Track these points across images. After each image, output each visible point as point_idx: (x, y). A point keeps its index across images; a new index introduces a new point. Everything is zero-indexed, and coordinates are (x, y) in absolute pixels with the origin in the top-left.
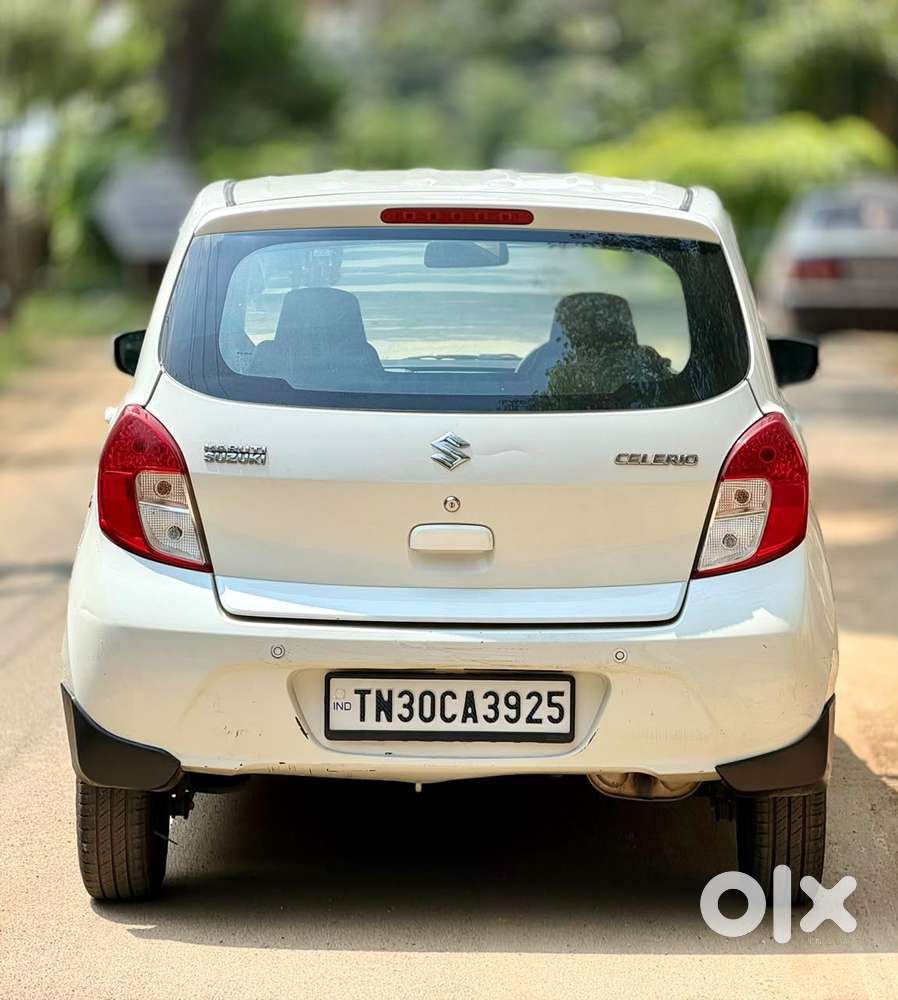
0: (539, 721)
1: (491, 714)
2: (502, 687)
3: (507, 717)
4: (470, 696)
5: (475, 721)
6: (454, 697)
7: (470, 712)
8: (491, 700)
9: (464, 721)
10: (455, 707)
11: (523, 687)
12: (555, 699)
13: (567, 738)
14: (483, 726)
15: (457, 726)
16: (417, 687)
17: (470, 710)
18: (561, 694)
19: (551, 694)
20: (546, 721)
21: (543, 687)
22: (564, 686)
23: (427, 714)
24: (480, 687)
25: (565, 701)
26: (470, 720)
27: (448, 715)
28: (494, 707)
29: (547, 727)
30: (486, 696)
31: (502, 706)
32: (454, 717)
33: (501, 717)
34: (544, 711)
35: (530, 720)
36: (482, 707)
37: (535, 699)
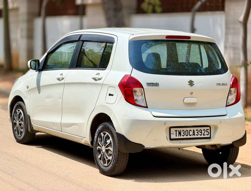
0: (205, 135)
1: (197, 134)
2: (199, 129)
3: (200, 134)
4: (194, 131)
5: (195, 136)
6: (191, 131)
7: (194, 134)
8: (197, 131)
9: (193, 136)
10: (191, 133)
11: (202, 128)
12: (208, 131)
13: (210, 138)
14: (196, 136)
15: (192, 137)
16: (185, 129)
17: (194, 133)
18: (208, 130)
19: (207, 130)
20: (206, 135)
21: (206, 128)
22: (209, 128)
23: (187, 135)
24: (195, 129)
25: (209, 131)
26: (194, 135)
27: (190, 135)
28: (198, 133)
29: (206, 136)
30: (196, 131)
31: (199, 132)
32: (191, 135)
34: (206, 133)
35: (204, 135)
37: (204, 131)
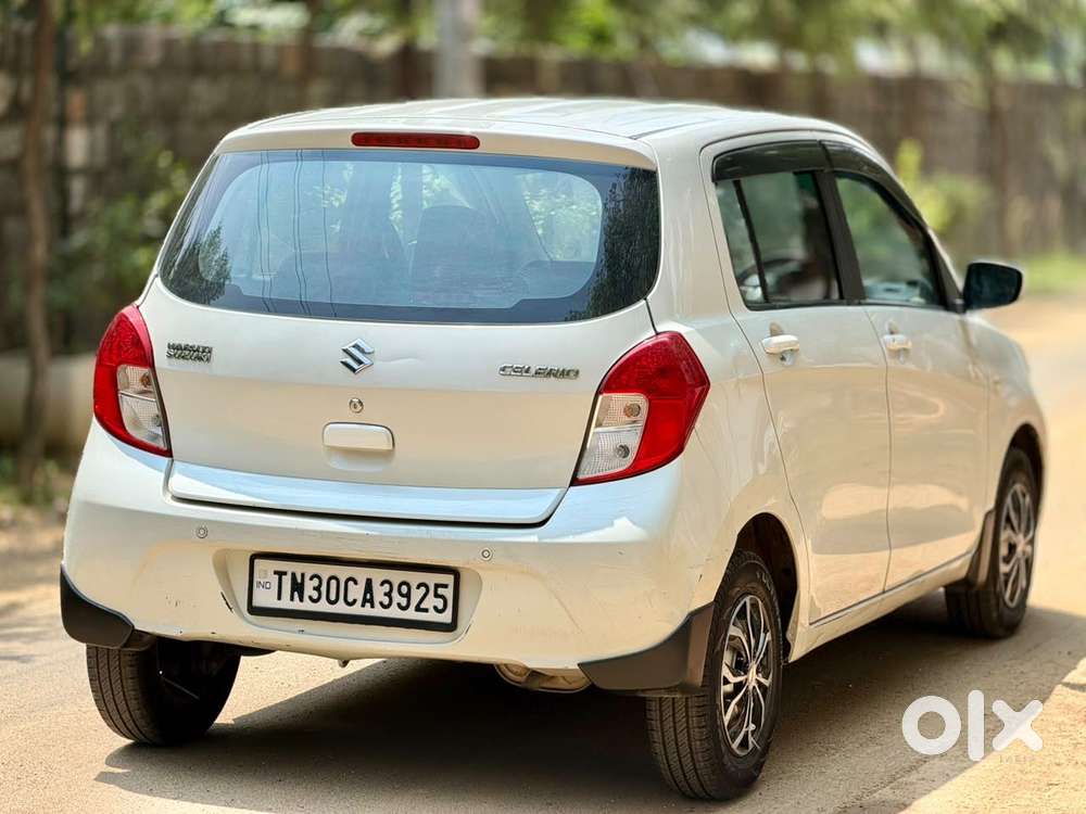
0: (426, 610)
1: (386, 601)
2: (397, 577)
3: (399, 605)
4: (369, 582)
5: (372, 606)
6: (356, 583)
7: (368, 599)
8: (386, 588)
9: (363, 606)
10: (356, 592)
11: (414, 578)
12: (440, 591)
13: (450, 627)
14: (378, 612)
15: (357, 610)
16: (326, 571)
17: (368, 596)
18: (445, 586)
19: (437, 586)
20: (432, 610)
21: (432, 579)
22: (449, 579)
23: (333, 598)
24: (378, 575)
25: (449, 593)
26: (368, 605)
27: (350, 600)
28: (388, 594)
29: (432, 616)
30: (382, 584)
31: (395, 594)
32: (355, 601)
33: (394, 604)
34: (430, 602)
35: (418, 609)
36: (379, 594)
37: (423, 589)
